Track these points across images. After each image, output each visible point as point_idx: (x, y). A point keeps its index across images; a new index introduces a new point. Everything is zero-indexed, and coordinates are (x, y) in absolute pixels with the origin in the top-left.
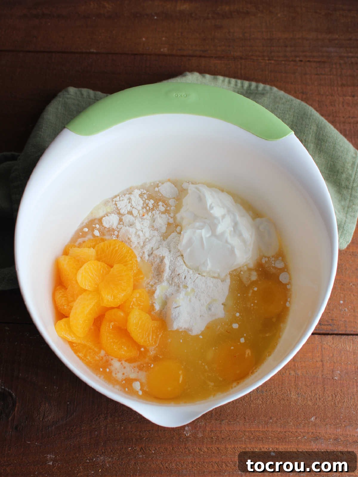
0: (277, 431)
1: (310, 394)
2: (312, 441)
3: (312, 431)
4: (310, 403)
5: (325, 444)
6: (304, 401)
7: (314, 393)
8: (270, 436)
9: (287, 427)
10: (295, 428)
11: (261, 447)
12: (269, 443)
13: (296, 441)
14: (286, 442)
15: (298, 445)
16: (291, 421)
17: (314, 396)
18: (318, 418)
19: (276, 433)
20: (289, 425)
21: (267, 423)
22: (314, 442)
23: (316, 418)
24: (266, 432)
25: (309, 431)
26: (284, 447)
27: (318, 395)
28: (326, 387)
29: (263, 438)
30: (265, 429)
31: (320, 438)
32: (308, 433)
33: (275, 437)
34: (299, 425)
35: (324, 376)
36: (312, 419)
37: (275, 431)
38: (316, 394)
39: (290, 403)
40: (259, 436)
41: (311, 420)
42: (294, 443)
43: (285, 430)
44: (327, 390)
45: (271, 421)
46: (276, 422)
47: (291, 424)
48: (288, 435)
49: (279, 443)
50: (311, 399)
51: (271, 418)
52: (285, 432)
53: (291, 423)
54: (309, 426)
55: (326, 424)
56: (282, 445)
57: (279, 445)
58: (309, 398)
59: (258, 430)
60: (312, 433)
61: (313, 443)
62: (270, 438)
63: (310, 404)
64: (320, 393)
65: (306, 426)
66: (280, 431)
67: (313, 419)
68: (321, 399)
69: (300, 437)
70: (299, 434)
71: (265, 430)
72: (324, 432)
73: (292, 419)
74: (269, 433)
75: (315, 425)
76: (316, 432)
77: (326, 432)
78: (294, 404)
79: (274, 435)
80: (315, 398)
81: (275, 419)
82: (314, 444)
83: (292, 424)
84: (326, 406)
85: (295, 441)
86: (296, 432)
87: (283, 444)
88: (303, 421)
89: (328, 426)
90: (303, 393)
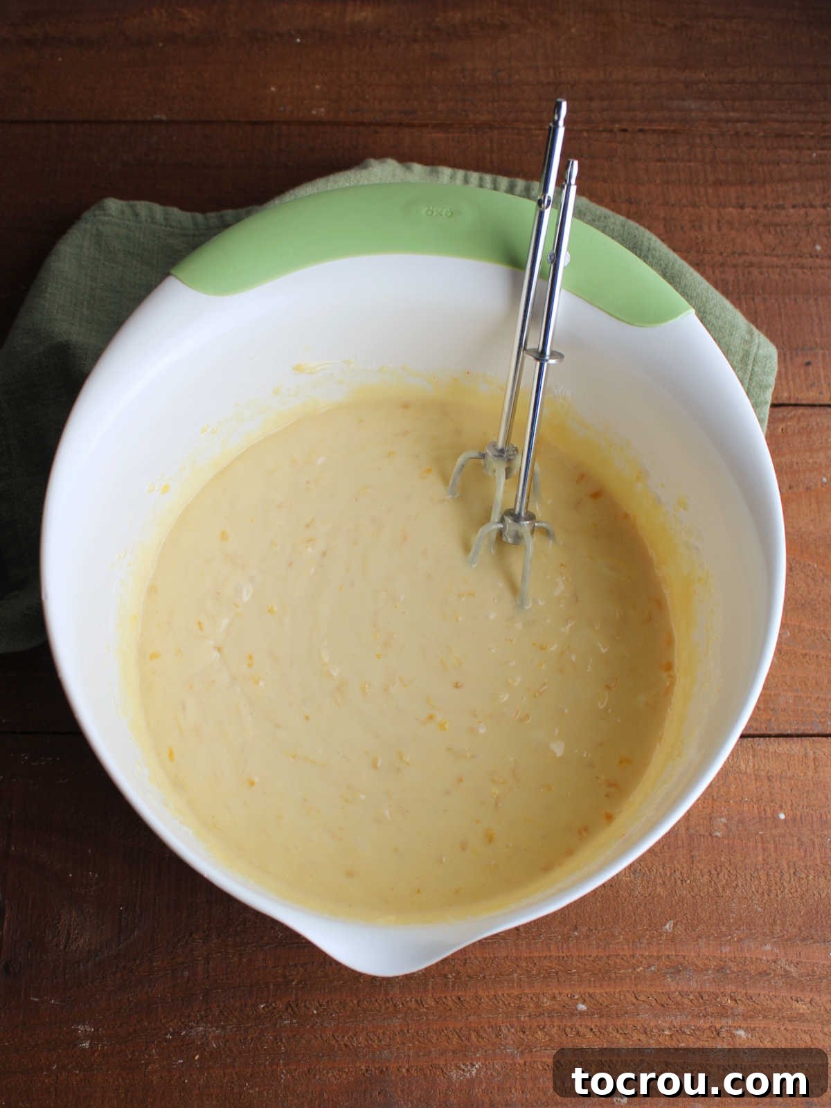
0: (590, 956)
1: (661, 870)
2: (668, 976)
3: (667, 953)
4: (660, 890)
5: (696, 982)
6: (648, 887)
7: (670, 868)
8: (575, 969)
9: (611, 946)
10: (629, 948)
11: (557, 992)
12: (573, 982)
13: (633, 977)
14: (610, 978)
15: (636, 985)
16: (620, 934)
17: (671, 875)
18: (679, 923)
19: (587, 960)
20: (618, 941)
21: (566, 938)
22: (671, 977)
23: (675, 924)
24: (566, 958)
25: (660, 954)
26: (608, 990)
27: (678, 873)
28: (695, 853)
29: (560, 973)
30: (563, 952)
31: (685, 968)
32: (659, 958)
33: (586, 970)
34: (639, 940)
35: (692, 831)
36: (667, 926)
37: (585, 956)
38: (675, 871)
39: (618, 892)
40: (551, 968)
41: (664, 928)
42: (628, 981)
43: (607, 954)
44: (699, 862)
45: (576, 933)
46: (587, 937)
47: (621, 940)
48: (615, 963)
49: (594, 981)
50: (664, 883)
51: (576, 928)
52: (608, 957)
53: (621, 937)
54: (661, 942)
55: (698, 937)
56: (601, 986)
57: (595, 987)
58: (659, 881)
59: (548, 954)
60: (668, 957)
61: (669, 980)
62: (575, 973)
63: (662, 893)
64: (683, 867)
65: (655, 943)
66: (597, 956)
67: (670, 926)
68: (686, 881)
69: (641, 968)
70: (638, 960)
71: (564, 955)
72: (693, 954)
73: (623, 929)
74: (572, 960)
75: (672, 939)
76: (677, 956)
77: (699, 956)
78: (626, 894)
79: (583, 966)
80: (673, 880)
81: (585, 929)
82: (672, 981)
83: (623, 939)
84: (698, 897)
85: (631, 979)
86: (633, 956)
87: (605, 983)
88: (647, 932)
89: (702, 942)
90: (646, 869)
